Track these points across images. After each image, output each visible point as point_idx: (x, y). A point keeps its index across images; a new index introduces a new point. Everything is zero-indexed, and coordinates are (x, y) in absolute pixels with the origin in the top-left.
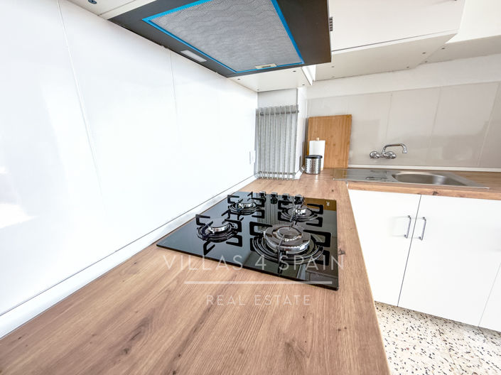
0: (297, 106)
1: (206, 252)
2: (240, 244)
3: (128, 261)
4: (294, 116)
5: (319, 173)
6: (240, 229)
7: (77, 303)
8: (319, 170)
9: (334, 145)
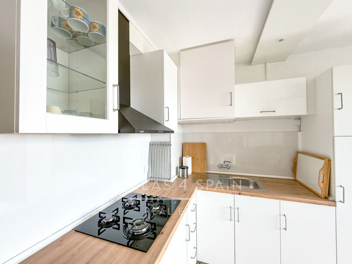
0: (170, 142)
1: (99, 233)
2: (118, 229)
3: (58, 240)
4: (169, 147)
5: (187, 177)
6: (119, 221)
7: (30, 262)
8: (187, 175)
9: (198, 159)
